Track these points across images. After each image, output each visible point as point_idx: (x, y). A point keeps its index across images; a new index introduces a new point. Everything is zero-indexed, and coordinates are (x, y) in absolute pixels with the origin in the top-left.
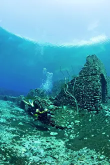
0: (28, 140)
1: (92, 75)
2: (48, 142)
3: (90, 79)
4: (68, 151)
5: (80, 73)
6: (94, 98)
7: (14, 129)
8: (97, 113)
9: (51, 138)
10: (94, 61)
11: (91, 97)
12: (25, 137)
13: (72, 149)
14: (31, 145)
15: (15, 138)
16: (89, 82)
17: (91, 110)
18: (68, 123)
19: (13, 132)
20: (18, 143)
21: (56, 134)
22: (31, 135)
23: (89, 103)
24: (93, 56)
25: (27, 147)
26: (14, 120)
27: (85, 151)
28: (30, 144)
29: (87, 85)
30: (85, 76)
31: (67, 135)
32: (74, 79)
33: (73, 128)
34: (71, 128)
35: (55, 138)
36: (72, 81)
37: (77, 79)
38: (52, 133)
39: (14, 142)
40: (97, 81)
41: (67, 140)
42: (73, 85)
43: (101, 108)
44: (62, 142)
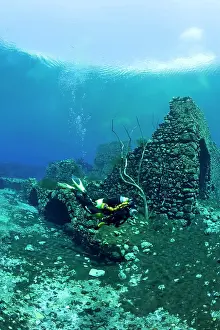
0: (45, 289)
1: (181, 141)
2: (84, 293)
3: (176, 151)
4: (125, 317)
5: (156, 136)
6: (184, 193)
7: (17, 262)
8: (188, 224)
9: (91, 284)
10: (187, 111)
11: (177, 188)
12: (39, 282)
13: (132, 313)
14: (51, 303)
15: (20, 286)
16: (173, 156)
17: (175, 217)
18: (126, 246)
19: (16, 271)
20: (26, 300)
21: (102, 272)
22: (51, 275)
23: (172, 202)
24: (185, 99)
25: (44, 308)
26: (17, 238)
27: (159, 318)
28: (50, 300)
29: (169, 162)
30: (165, 142)
31: (124, 275)
32: (141, 148)
33: (137, 260)
34: (132, 260)
35: (98, 282)
36: (137, 151)
37: (148, 148)
38: (93, 272)
39: (18, 297)
40: (192, 156)
41: (124, 290)
42: (138, 159)
43: (197, 213)
44: (114, 293)
